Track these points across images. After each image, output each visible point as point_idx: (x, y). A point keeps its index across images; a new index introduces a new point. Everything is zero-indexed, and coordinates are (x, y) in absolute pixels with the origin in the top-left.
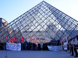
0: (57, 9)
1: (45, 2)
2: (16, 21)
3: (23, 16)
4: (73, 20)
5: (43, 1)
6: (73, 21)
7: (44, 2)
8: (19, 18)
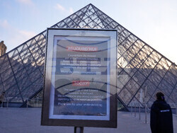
0: (119, 25)
1: (94, 7)
2: (20, 49)
3: (37, 39)
4: (152, 50)
5: (91, 4)
6: (151, 53)
7: (91, 7)
8: (29, 44)
